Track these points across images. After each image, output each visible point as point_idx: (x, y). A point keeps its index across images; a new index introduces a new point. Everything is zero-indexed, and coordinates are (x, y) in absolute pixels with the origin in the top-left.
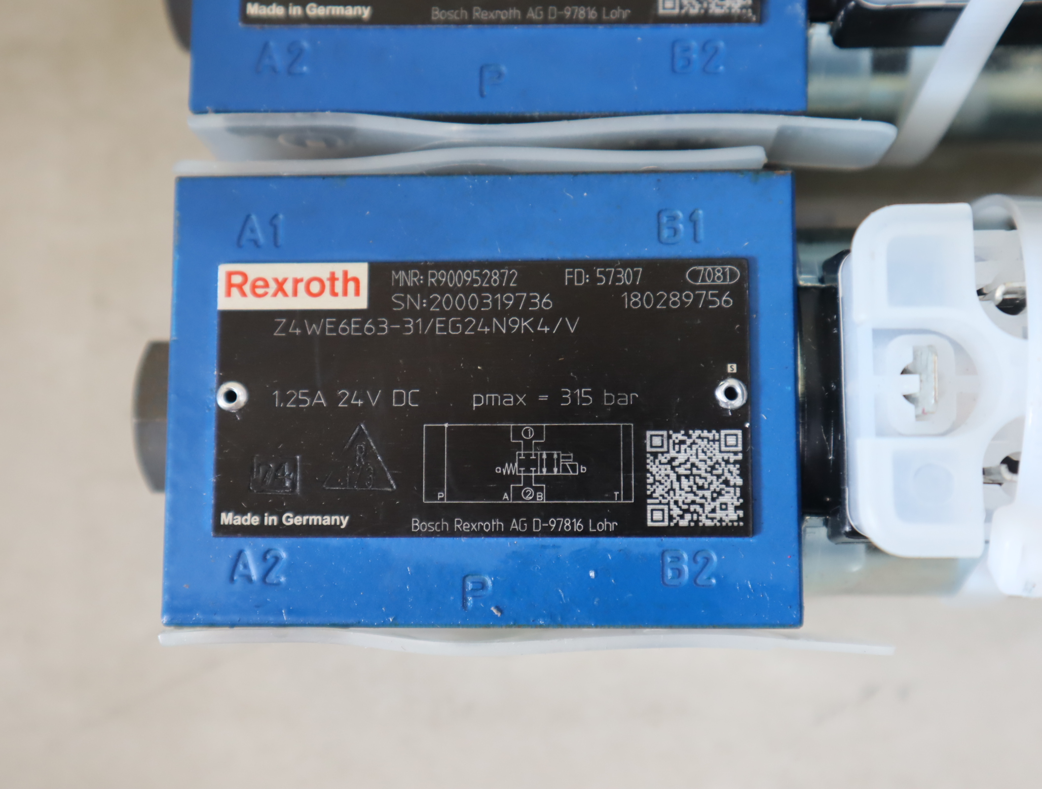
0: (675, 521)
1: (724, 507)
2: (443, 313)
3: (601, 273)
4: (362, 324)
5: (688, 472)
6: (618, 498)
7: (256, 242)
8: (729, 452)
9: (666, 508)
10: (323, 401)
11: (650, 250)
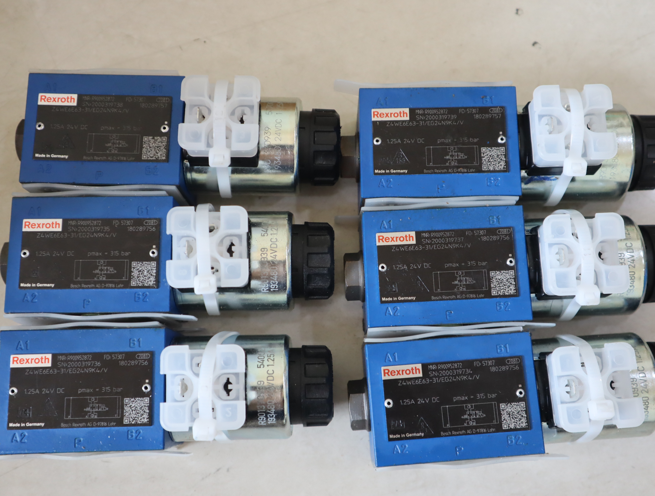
0: (131, 422)
1: (144, 418)
2: (71, 367)
3: (114, 356)
4: (49, 371)
5: (135, 409)
6: (116, 416)
7: (21, 348)
8: (145, 403)
9: (129, 419)
10: (38, 392)
11: (128, 349)
